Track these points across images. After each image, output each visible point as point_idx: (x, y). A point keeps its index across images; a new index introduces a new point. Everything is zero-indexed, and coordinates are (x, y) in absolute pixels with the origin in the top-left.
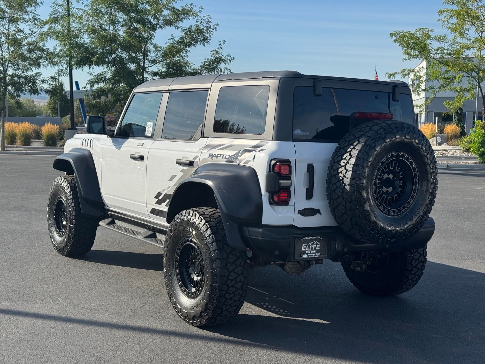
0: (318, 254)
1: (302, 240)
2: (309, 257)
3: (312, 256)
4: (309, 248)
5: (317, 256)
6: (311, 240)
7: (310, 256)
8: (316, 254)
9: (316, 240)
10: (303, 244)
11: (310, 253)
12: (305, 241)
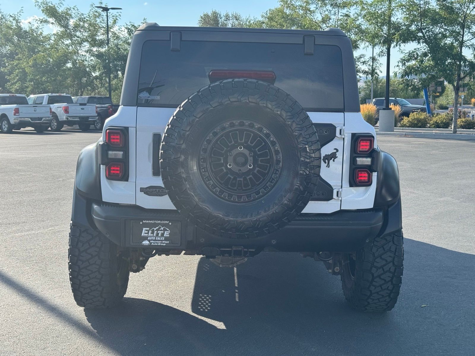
0: (166, 242)
1: (141, 223)
2: (152, 244)
3: (156, 243)
4: (153, 233)
5: (164, 245)
6: (155, 225)
7: (154, 243)
8: (163, 242)
9: (163, 225)
10: (144, 229)
11: (155, 240)
12: (146, 225)
